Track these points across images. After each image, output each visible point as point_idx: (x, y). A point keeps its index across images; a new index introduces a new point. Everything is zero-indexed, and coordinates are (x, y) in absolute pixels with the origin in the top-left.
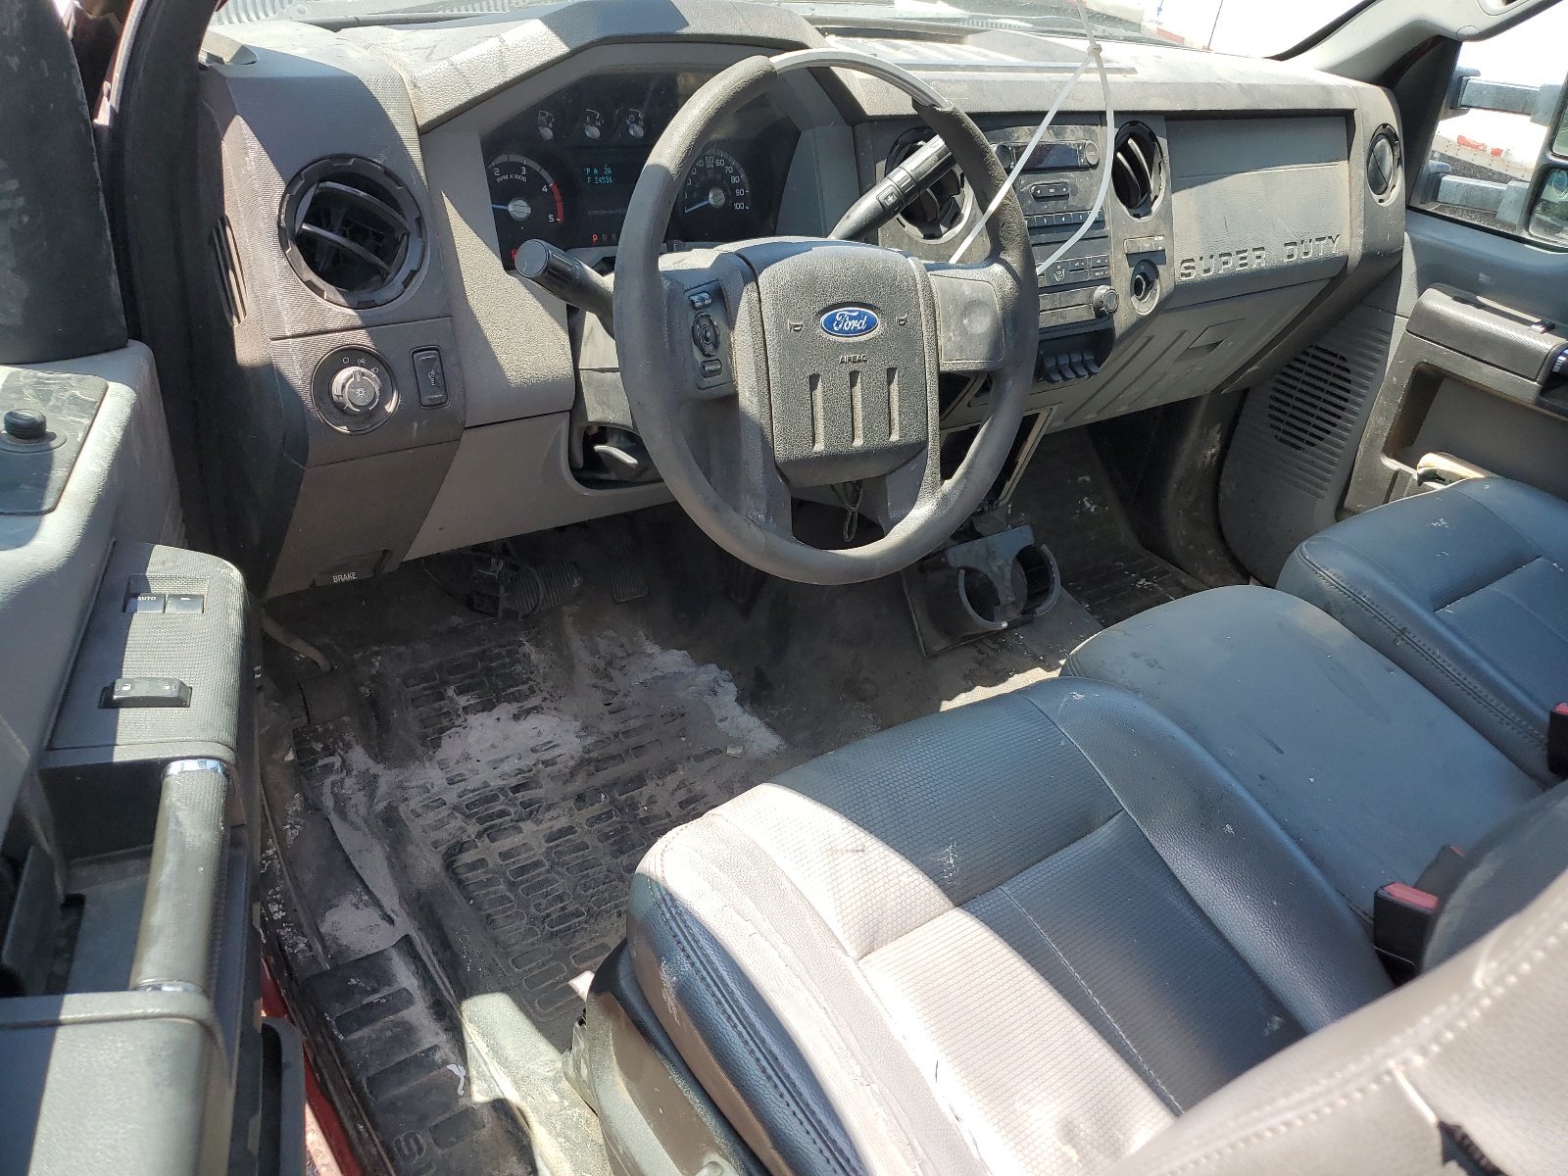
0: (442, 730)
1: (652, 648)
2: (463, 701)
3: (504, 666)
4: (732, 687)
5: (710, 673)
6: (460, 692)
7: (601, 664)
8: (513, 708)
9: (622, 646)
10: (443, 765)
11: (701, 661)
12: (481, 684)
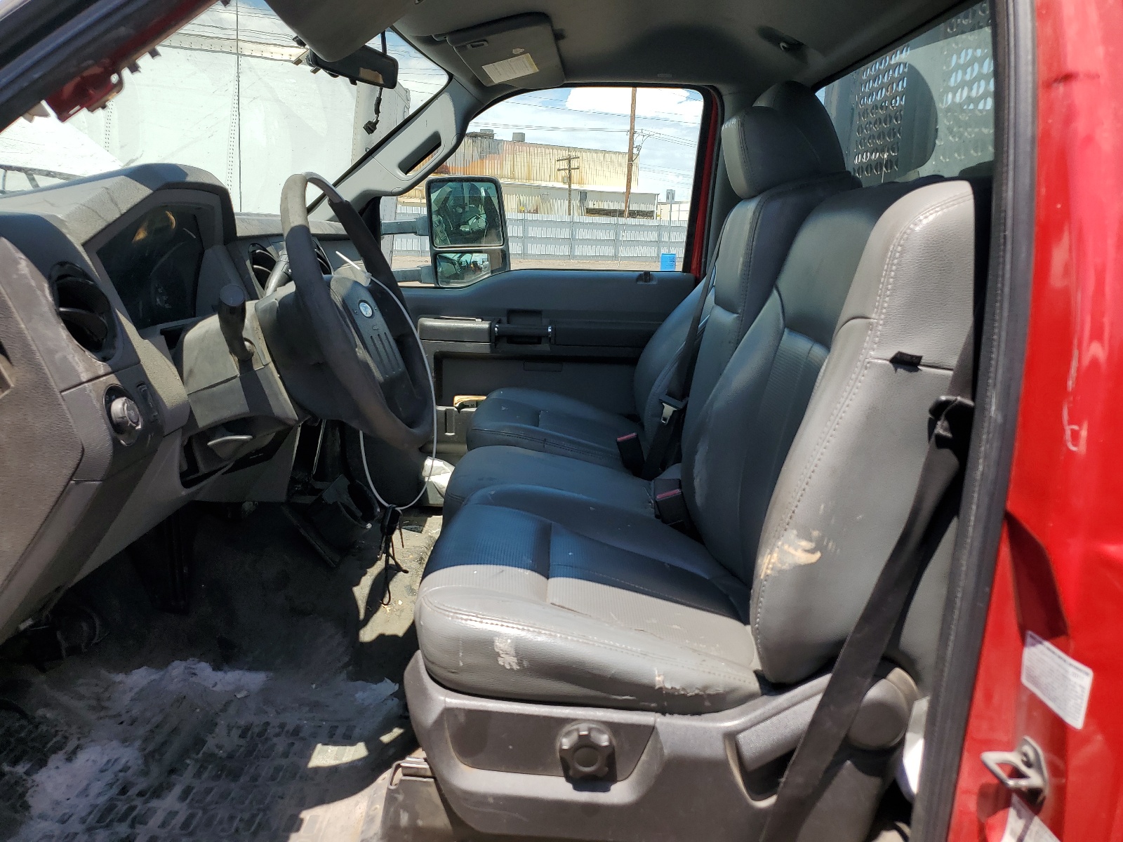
0: (22, 795)
1: (120, 677)
2: (20, 769)
3: (31, 732)
4: (203, 665)
5: (177, 669)
6: (15, 763)
7: (93, 703)
8: (61, 755)
9: (97, 685)
10: (43, 817)
11: (163, 664)
12: (24, 752)
